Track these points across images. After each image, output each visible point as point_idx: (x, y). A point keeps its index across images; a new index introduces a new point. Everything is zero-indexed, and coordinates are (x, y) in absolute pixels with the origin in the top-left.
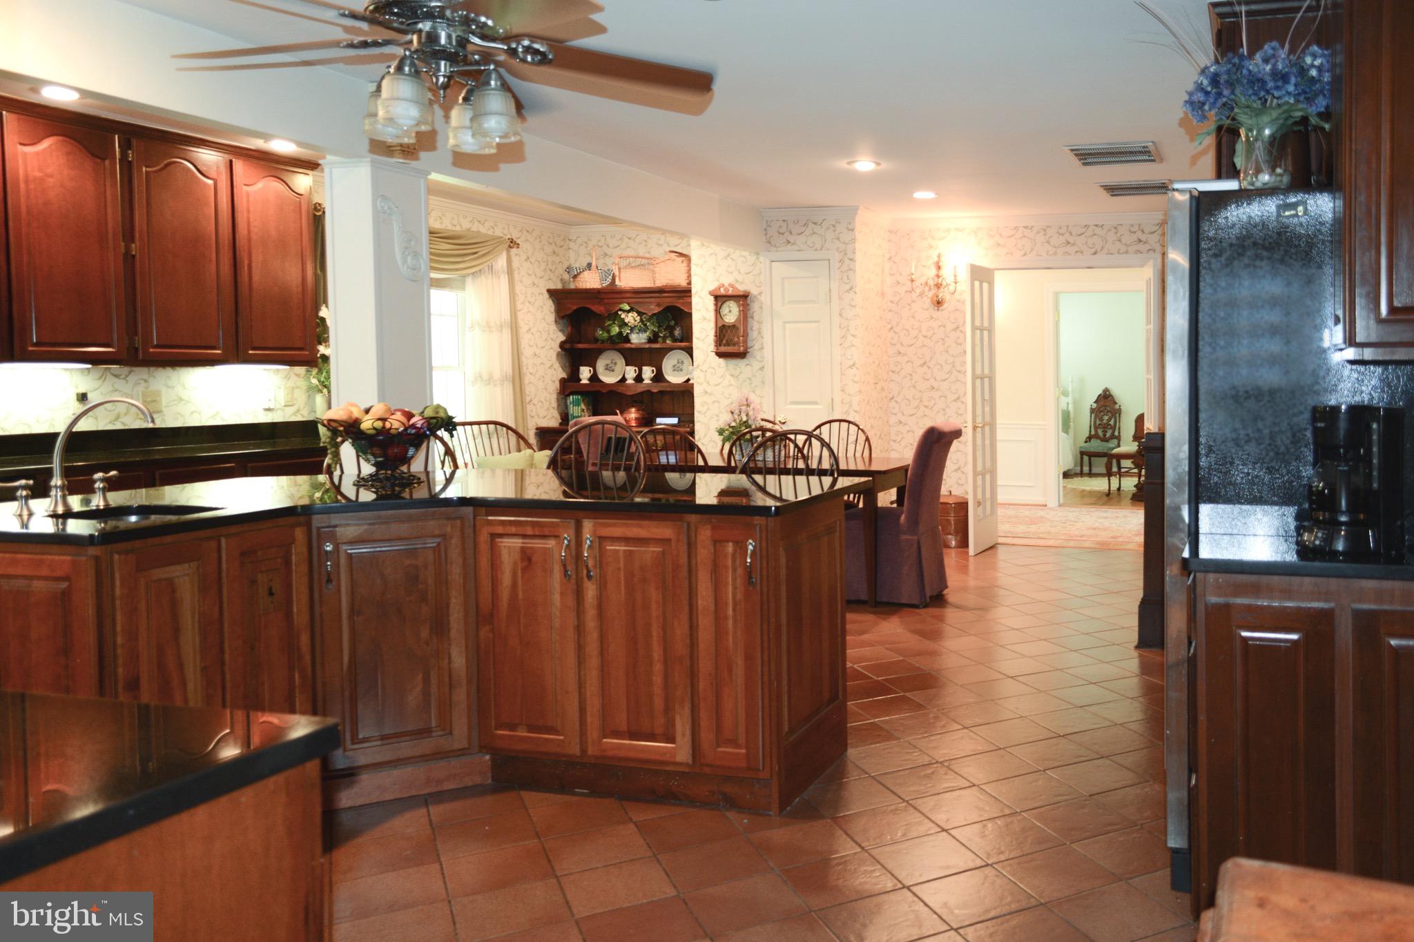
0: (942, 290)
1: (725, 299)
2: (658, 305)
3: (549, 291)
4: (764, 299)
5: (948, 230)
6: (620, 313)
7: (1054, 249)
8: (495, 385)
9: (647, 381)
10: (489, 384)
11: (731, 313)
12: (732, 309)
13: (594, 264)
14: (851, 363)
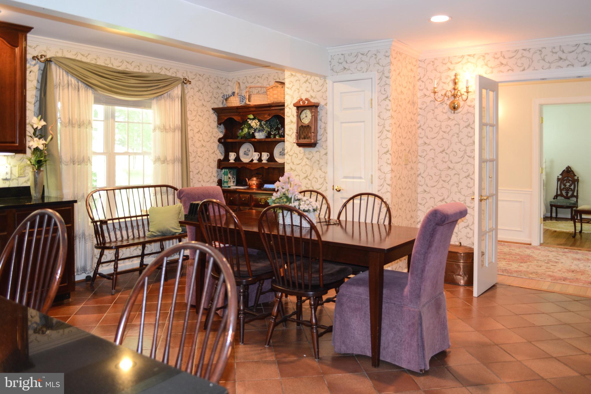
0: (457, 99)
1: (303, 108)
2: (269, 115)
3: (213, 109)
4: (329, 107)
5: (463, 57)
6: (248, 120)
7: (549, 64)
8: (168, 164)
9: (264, 161)
10: (164, 163)
11: (307, 117)
12: (307, 115)
13: (236, 92)
14: (386, 150)
